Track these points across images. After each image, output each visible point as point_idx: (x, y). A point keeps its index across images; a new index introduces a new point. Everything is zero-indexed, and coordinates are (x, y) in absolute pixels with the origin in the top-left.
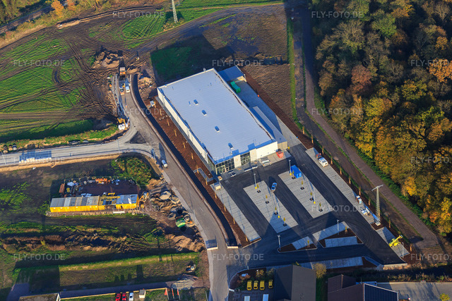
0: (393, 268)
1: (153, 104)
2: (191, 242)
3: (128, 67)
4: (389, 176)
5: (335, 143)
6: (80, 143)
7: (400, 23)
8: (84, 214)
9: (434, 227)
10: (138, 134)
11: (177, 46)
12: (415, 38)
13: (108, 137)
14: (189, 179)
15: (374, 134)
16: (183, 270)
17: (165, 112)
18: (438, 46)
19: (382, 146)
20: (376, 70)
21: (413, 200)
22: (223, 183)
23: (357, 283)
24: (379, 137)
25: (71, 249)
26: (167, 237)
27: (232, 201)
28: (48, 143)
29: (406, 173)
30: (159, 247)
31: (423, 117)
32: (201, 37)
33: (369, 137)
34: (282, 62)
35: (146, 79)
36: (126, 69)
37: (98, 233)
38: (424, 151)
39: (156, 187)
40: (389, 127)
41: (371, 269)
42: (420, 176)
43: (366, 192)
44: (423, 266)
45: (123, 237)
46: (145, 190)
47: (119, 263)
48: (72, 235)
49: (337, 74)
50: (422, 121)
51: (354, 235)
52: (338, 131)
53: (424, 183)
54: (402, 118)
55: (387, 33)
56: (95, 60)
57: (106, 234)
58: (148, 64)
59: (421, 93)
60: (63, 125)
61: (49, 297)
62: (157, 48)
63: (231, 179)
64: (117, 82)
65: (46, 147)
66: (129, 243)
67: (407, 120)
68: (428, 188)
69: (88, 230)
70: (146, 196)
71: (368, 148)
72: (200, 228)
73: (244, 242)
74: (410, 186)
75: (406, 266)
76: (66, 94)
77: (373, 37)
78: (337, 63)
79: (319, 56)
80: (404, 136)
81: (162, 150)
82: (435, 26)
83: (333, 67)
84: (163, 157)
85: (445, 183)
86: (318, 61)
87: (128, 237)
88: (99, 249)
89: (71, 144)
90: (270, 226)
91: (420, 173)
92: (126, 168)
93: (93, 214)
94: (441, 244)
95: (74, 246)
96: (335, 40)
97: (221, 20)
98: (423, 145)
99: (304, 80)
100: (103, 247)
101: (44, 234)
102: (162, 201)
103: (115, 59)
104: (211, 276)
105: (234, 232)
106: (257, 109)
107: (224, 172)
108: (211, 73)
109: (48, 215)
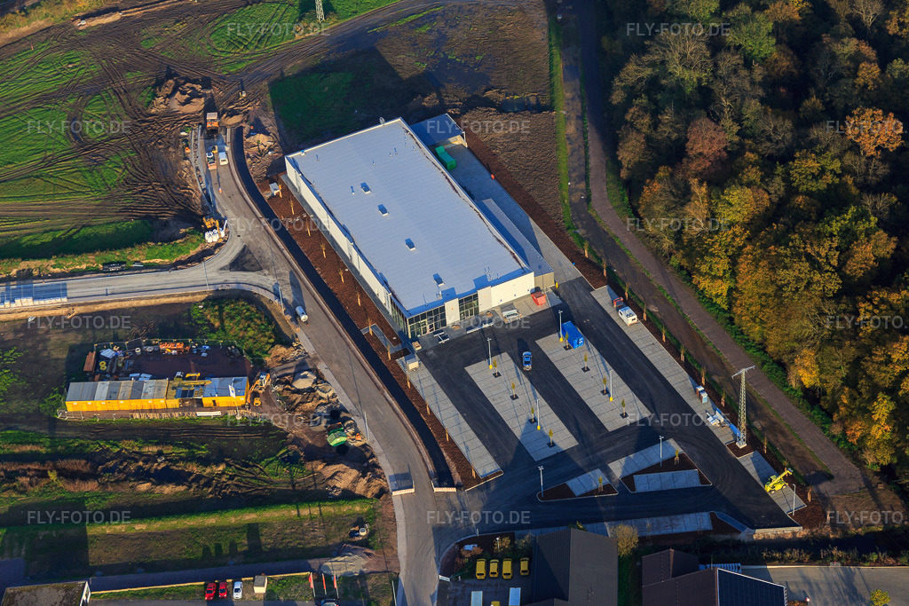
0: (772, 537)
1: (275, 189)
2: (358, 477)
3: (224, 112)
4: (762, 347)
5: (651, 276)
6: (125, 268)
7: (784, 32)
8: (137, 416)
9: (855, 453)
10: (245, 251)
11: (322, 69)
12: (814, 64)
13: (183, 257)
14: (354, 347)
15: (734, 260)
16: (344, 534)
17: (301, 207)
18: (860, 81)
19: (750, 286)
20: (736, 128)
21: (811, 396)
22: (423, 356)
23: (702, 567)
24: (743, 267)
25: (110, 489)
26: (309, 466)
27: (442, 395)
28: (59, 266)
29: (799, 341)
30: (294, 486)
31: (835, 227)
32: (373, 52)
33: (722, 265)
34: (539, 108)
35: (261, 137)
36: (219, 117)
37: (166, 456)
38: (837, 297)
39: (284, 361)
40: (765, 247)
41: (728, 537)
42: (828, 349)
43: (716, 378)
44: (834, 531)
45: (217, 466)
46: (261, 368)
47: (211, 520)
48: (112, 459)
49: (655, 135)
50: (832, 235)
51: (691, 467)
52: (657, 253)
53: (836, 363)
54: (790, 229)
55: (756, 52)
56: (155, 96)
57: (182, 459)
58: (264, 106)
59: (829, 178)
60: (89, 230)
61: (67, 590)
62: (282, 74)
63: (439, 348)
64: (200, 142)
65: (55, 276)
66: (231, 478)
67: (801, 234)
68: (844, 372)
69: (146, 450)
70: (265, 380)
71: (722, 288)
72: (377, 448)
73: (468, 478)
74: (806, 368)
75: (800, 532)
76: (94, 166)
77: (729, 60)
78: (656, 112)
79: (617, 97)
80: (796, 265)
81: (295, 285)
82: (854, 41)
83: (647, 120)
84: (299, 301)
85: (881, 363)
86: (615, 107)
87: (228, 465)
88: (168, 489)
89: (106, 270)
90: (520, 447)
91: (829, 341)
92: (222, 321)
93: (156, 416)
94: (870, 487)
95: (117, 481)
96: (653, 64)
97: (412, 17)
98: (834, 285)
99: (586, 147)
100: (177, 484)
101: (54, 457)
102: (298, 391)
103: (195, 95)
104: (402, 548)
105: (447, 458)
106: (492, 205)
107: (426, 333)
108: (396, 128)
109: (62, 417)
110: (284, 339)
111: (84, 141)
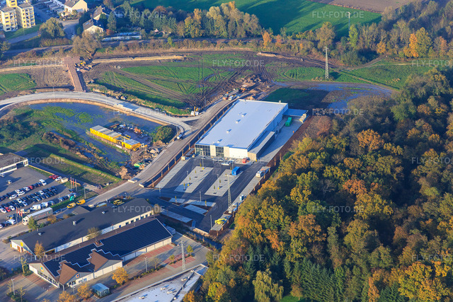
0: (199, 232)
6: (160, 110)
14: (181, 151)
16: (103, 183)
22: (192, 159)
25: (70, 150)
26: (121, 167)
30: (111, 169)
37: (95, 150)
41: (187, 226)
45: (101, 157)
51: (208, 210)
57: (97, 153)
58: (269, 92)
61: (21, 158)
63: (199, 159)
66: (100, 161)
69: (93, 147)
72: (143, 171)
75: (206, 234)
87: (104, 158)
88: (82, 156)
89: (155, 109)
90: (176, 187)
95: (75, 150)
100: (86, 157)
102: (149, 153)
103: (255, 82)
104: (110, 191)
105: (156, 181)
106: (272, 134)
107: (202, 155)
108: (281, 106)
109: (87, 133)
110: (166, 140)
111: (205, 81)
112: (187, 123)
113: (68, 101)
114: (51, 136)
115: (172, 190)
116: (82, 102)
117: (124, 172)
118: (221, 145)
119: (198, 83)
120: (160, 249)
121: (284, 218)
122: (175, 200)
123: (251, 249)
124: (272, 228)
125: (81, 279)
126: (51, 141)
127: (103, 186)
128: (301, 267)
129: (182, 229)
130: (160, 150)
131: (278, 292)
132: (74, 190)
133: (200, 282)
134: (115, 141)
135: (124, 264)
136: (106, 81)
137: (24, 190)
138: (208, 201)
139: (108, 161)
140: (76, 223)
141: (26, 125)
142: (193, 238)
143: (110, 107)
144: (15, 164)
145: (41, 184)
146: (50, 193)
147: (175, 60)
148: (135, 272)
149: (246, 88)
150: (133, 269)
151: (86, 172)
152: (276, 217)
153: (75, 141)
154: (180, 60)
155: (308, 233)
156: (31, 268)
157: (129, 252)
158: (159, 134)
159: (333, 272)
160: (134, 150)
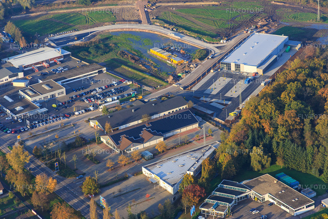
0: (217, 121)
10: (224, 46)
13: (212, 42)
16: (156, 86)
22: (218, 72)
25: (135, 63)
28: (190, 34)
30: (162, 77)
39: (196, 62)
41: (210, 116)
51: (225, 106)
57: (153, 66)
58: (277, 29)
60: (206, 32)
61: (101, 67)
63: (223, 72)
66: (155, 71)
69: (151, 62)
72: (184, 79)
75: (223, 122)
87: (158, 69)
88: (143, 68)
95: (138, 63)
100: (146, 68)
102: (189, 67)
103: (267, 21)
106: (275, 57)
107: (225, 69)
108: (283, 38)
109: (148, 52)
110: (202, 59)
111: (233, 20)
112: (217, 47)
113: (137, 30)
114: (123, 53)
115: (202, 92)
116: (147, 31)
117: (170, 79)
118: (238, 63)
119: (228, 21)
120: (190, 131)
121: (275, 112)
122: (203, 99)
123: (250, 132)
124: (266, 118)
125: (134, 148)
126: (123, 57)
127: (155, 88)
128: (284, 145)
129: (206, 118)
130: (197, 65)
131: (267, 161)
132: (135, 90)
133: (214, 152)
134: (166, 58)
135: (165, 139)
136: (165, 18)
137: (102, 89)
138: (226, 100)
139: (161, 72)
140: (135, 111)
141: (107, 46)
142: (213, 125)
143: (165, 35)
144: (97, 71)
145: (113, 85)
146: (119, 91)
147: (213, 5)
148: (172, 145)
149: (260, 25)
150: (170, 143)
151: (145, 78)
152: (269, 111)
153: (139, 57)
154: (217, 5)
155: (290, 122)
156: (102, 139)
157: (168, 131)
158: (197, 55)
159: (306, 149)
160: (179, 64)
